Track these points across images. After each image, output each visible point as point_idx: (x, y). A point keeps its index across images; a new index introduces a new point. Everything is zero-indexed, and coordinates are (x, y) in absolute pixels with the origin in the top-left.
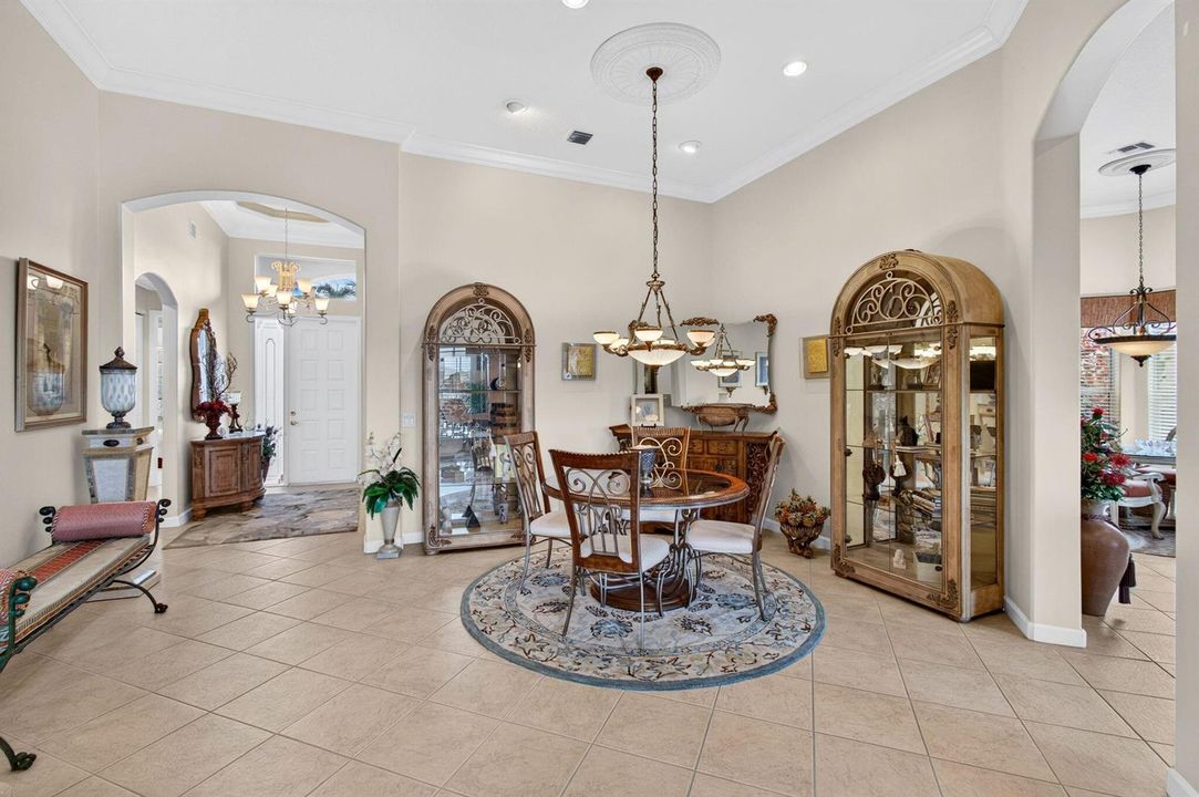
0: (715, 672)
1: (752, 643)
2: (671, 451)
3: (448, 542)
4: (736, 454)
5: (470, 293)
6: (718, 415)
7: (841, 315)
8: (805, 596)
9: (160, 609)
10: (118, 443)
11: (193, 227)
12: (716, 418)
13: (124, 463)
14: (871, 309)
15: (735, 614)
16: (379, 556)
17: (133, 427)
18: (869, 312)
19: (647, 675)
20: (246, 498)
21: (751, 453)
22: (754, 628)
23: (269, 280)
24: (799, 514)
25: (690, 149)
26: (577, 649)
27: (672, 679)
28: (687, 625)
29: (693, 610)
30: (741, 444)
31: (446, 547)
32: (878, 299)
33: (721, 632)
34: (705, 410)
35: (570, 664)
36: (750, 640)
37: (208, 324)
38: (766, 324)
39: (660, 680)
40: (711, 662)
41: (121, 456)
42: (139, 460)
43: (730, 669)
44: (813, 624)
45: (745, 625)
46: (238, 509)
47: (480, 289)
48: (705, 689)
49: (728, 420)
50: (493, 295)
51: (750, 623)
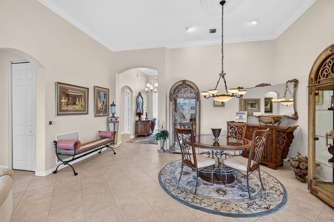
0: (211, 208)
1: (236, 205)
2: (240, 131)
3: (175, 150)
4: (272, 135)
5: (181, 83)
6: (266, 119)
7: (313, 76)
8: (282, 196)
9: (115, 153)
10: (112, 120)
11: (137, 75)
12: (265, 121)
13: (113, 124)
14: (326, 71)
15: (241, 193)
16: (159, 151)
17: (115, 117)
18: (326, 73)
19: (188, 200)
20: (146, 134)
21: (279, 135)
22: (243, 200)
23: (150, 84)
24: (297, 162)
25: (254, 23)
26: (178, 186)
27: (195, 205)
28: (218, 191)
29: (225, 186)
30: (274, 131)
31: (174, 152)
32: (329, 66)
33: (228, 197)
34: (261, 118)
35: (172, 189)
36: (236, 203)
37: (141, 95)
38: (293, 83)
39: (191, 203)
40: (213, 205)
41: (113, 123)
42: (115, 123)
43: (217, 209)
44: (271, 207)
45: (241, 198)
46: (144, 136)
47: (184, 82)
48: (203, 212)
49: (270, 121)
50: (187, 83)
51: (243, 198)
